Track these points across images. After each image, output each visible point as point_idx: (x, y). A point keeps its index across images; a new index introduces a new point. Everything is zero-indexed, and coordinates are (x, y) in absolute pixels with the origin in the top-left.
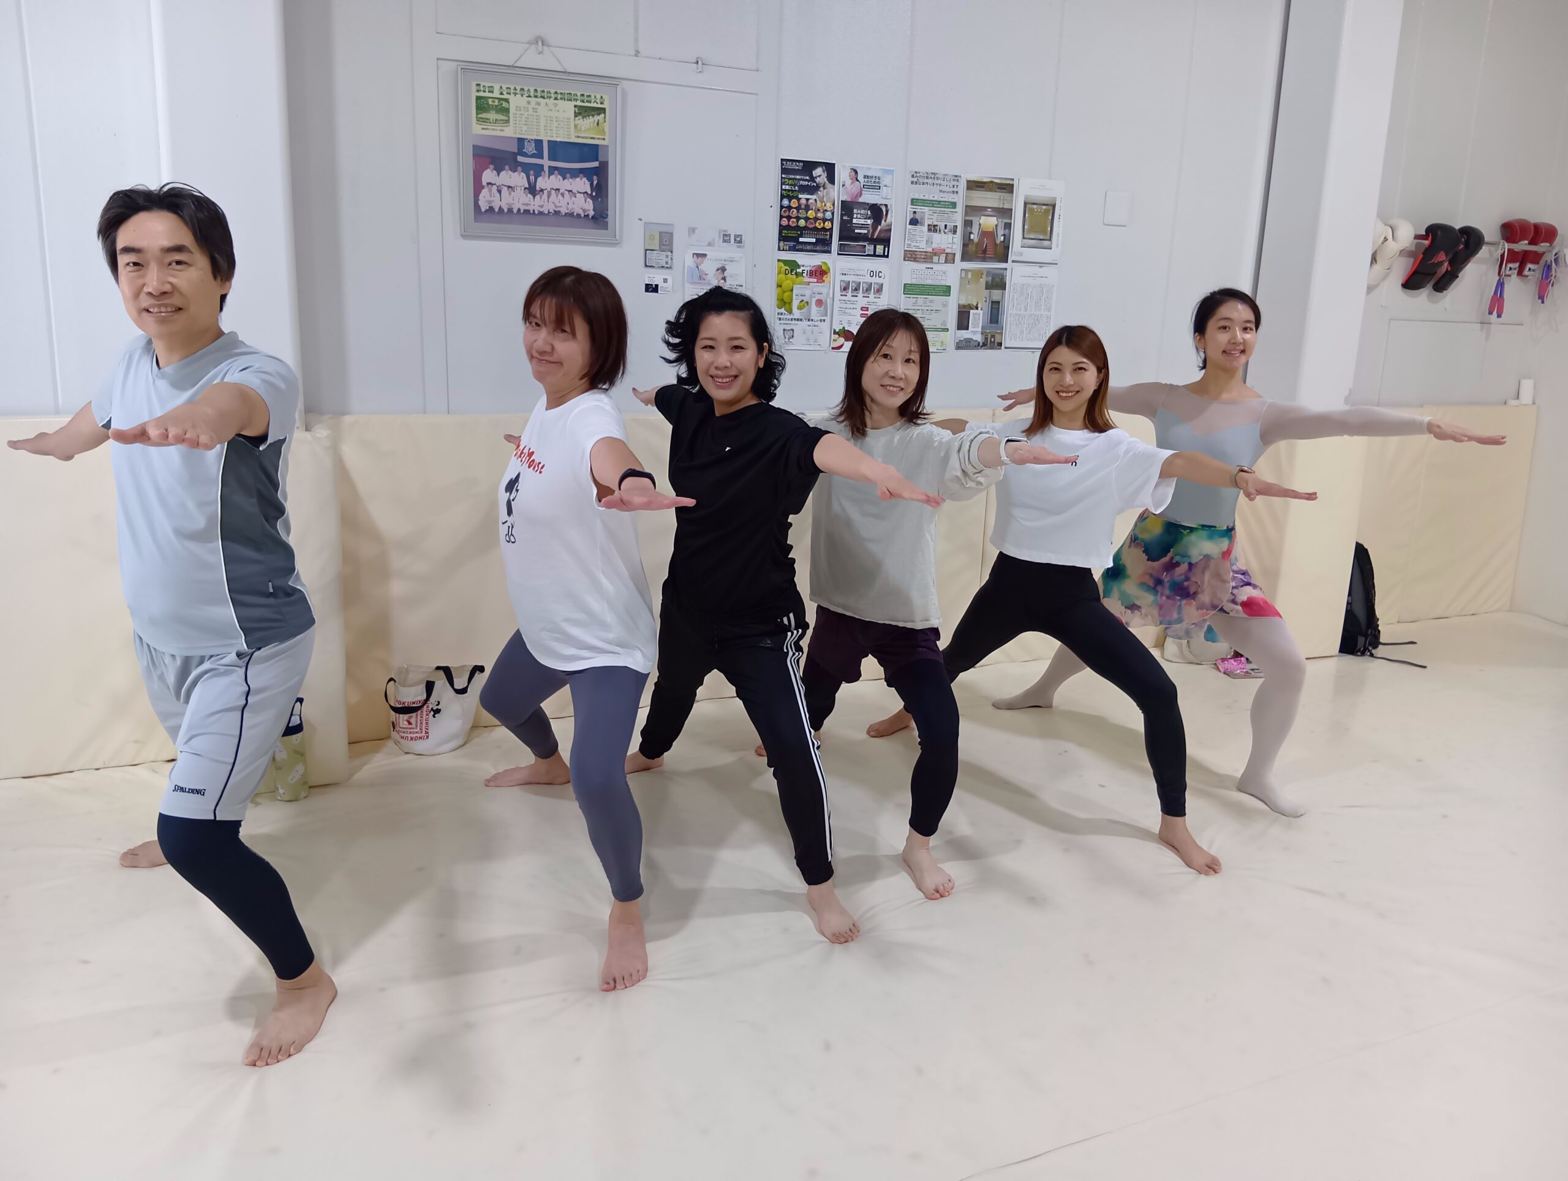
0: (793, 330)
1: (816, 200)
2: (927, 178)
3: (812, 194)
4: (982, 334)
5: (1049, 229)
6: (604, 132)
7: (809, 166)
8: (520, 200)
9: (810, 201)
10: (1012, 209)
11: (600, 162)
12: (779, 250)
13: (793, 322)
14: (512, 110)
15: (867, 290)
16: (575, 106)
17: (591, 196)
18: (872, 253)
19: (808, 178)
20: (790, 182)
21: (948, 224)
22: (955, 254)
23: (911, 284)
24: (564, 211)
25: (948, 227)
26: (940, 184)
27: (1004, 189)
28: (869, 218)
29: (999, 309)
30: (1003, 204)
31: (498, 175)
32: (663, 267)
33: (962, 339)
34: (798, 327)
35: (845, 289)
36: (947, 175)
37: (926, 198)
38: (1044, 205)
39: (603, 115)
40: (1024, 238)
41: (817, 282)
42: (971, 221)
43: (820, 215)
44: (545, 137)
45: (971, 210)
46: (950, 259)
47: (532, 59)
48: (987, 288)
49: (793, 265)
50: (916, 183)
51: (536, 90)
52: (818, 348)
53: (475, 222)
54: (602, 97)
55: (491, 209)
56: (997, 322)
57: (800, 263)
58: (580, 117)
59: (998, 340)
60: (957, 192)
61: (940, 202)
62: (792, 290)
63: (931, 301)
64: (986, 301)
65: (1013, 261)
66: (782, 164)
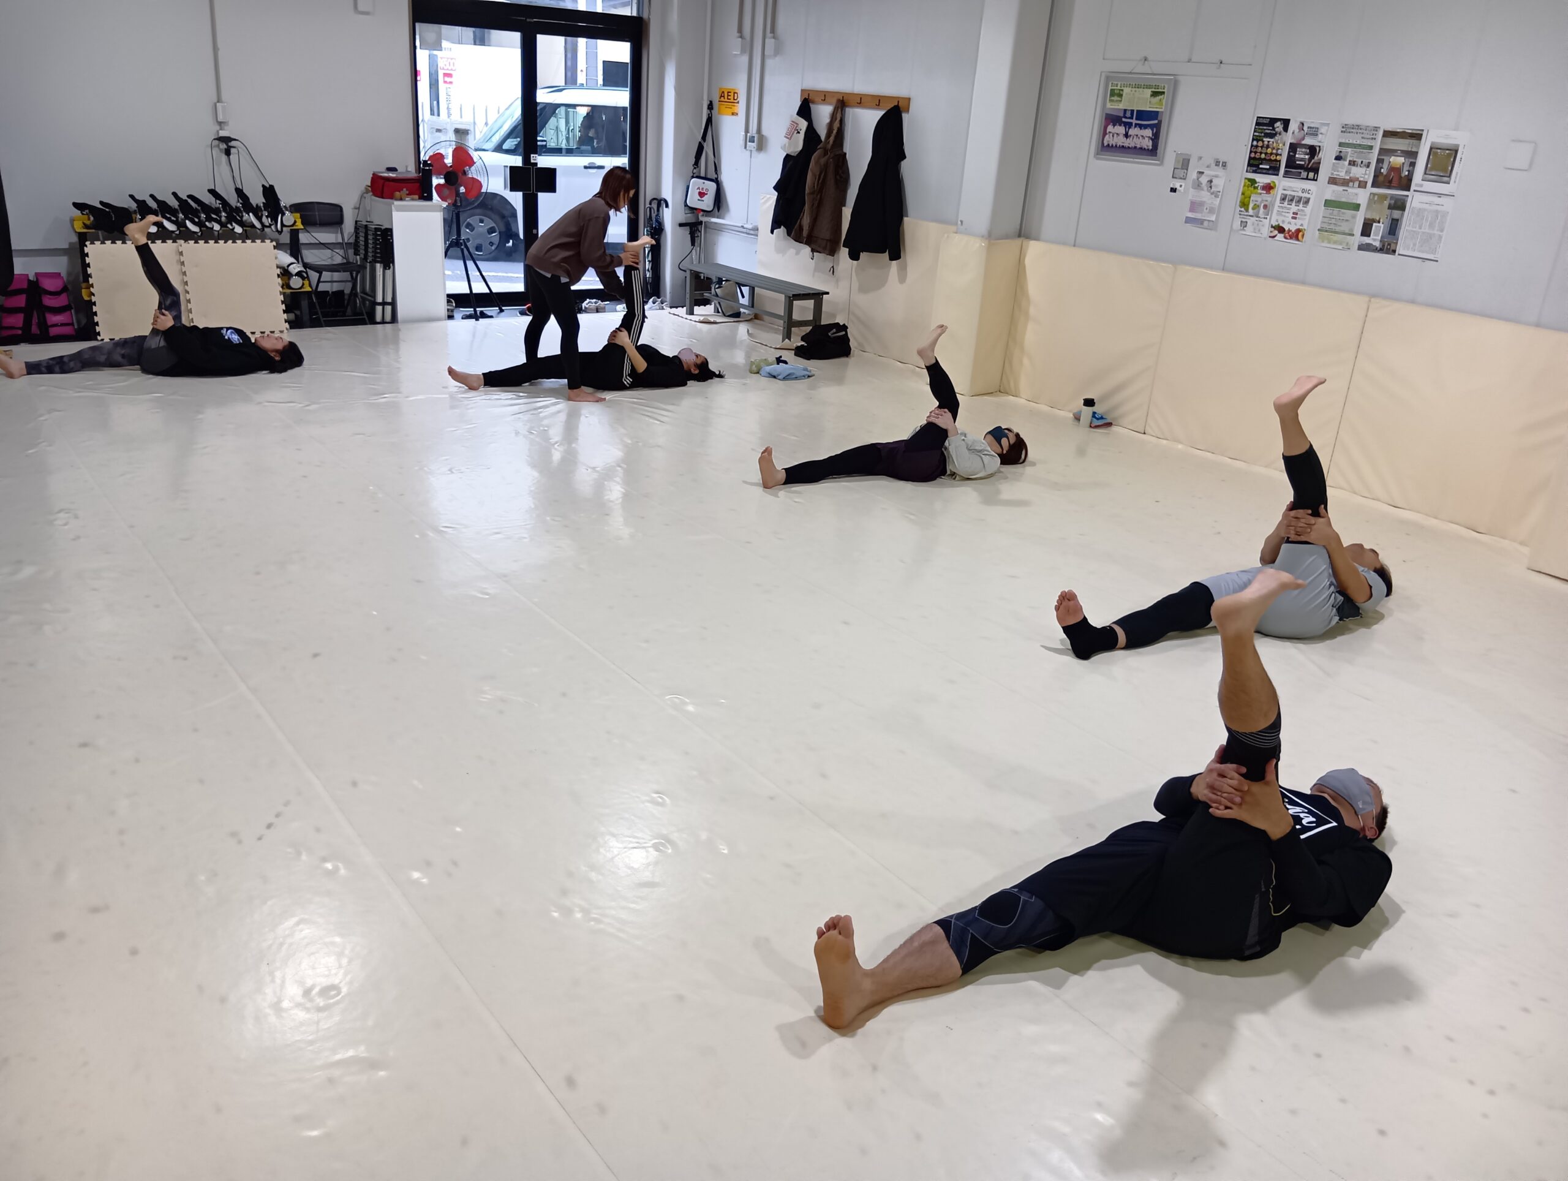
0: (1247, 222)
1: (1273, 142)
2: (1353, 128)
3: (1272, 138)
4: (1381, 241)
5: (1450, 168)
6: (1162, 105)
7: (1273, 121)
8: (1121, 141)
9: (1271, 143)
10: (1417, 153)
11: (1159, 121)
12: (1247, 171)
13: (1248, 217)
14: (1124, 95)
15: (1298, 201)
16: (1152, 92)
17: (1152, 139)
18: (1305, 177)
19: (1271, 128)
20: (1260, 131)
21: (1364, 161)
22: (1366, 182)
23: (1330, 201)
24: (1138, 146)
25: (1363, 163)
26: (1363, 133)
27: (1414, 137)
28: (1308, 154)
29: (1397, 225)
30: (1412, 148)
31: (1114, 126)
32: (1181, 178)
33: (1364, 243)
34: (1251, 221)
35: (1283, 199)
36: (1368, 126)
37: (1351, 142)
38: (1448, 150)
39: (1163, 96)
40: (1425, 173)
41: (1266, 193)
42: (1383, 159)
43: (1274, 151)
44: (1135, 109)
45: (1383, 151)
46: (1363, 185)
47: (1140, 68)
48: (1388, 208)
49: (1253, 182)
50: (1345, 132)
51: (1135, 85)
52: (1259, 235)
53: (1102, 150)
54: (1164, 86)
55: (1108, 145)
56: (1394, 235)
57: (1257, 180)
58: (1152, 97)
59: (1393, 248)
60: (1375, 139)
61: (1360, 145)
62: (1250, 197)
63: (1343, 213)
64: (1387, 218)
65: (1415, 191)
66: (1257, 120)
